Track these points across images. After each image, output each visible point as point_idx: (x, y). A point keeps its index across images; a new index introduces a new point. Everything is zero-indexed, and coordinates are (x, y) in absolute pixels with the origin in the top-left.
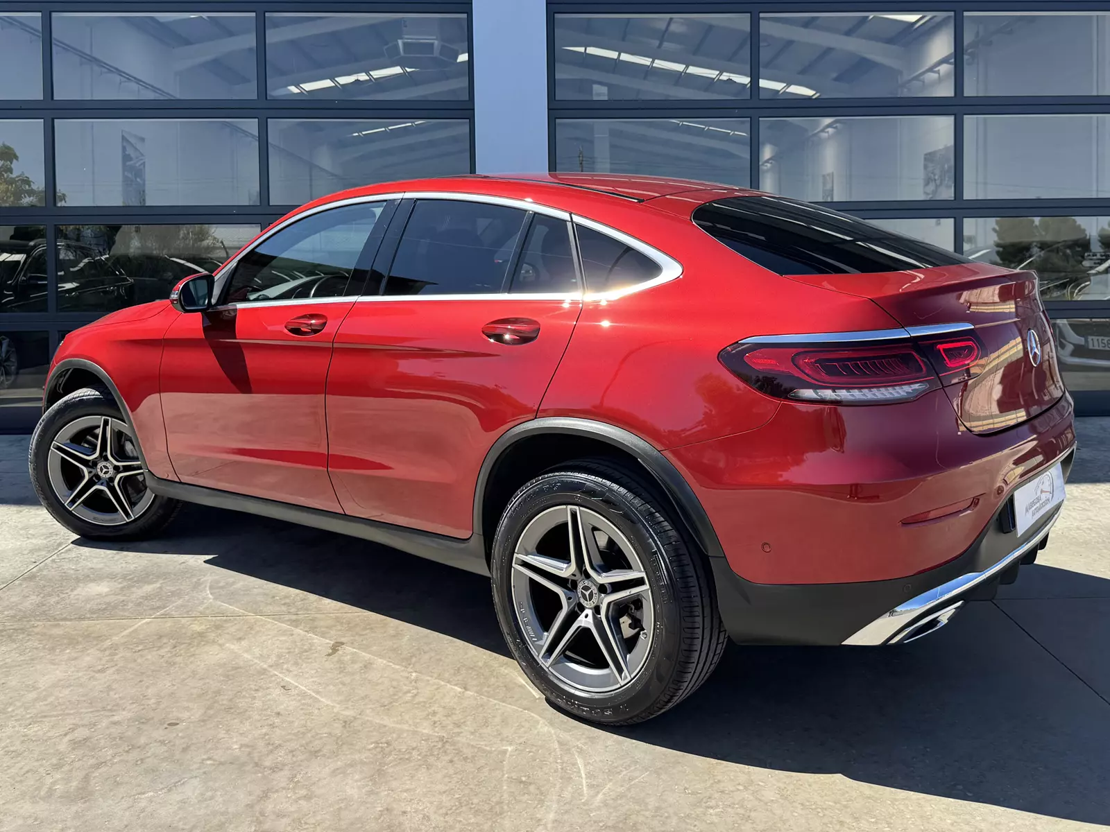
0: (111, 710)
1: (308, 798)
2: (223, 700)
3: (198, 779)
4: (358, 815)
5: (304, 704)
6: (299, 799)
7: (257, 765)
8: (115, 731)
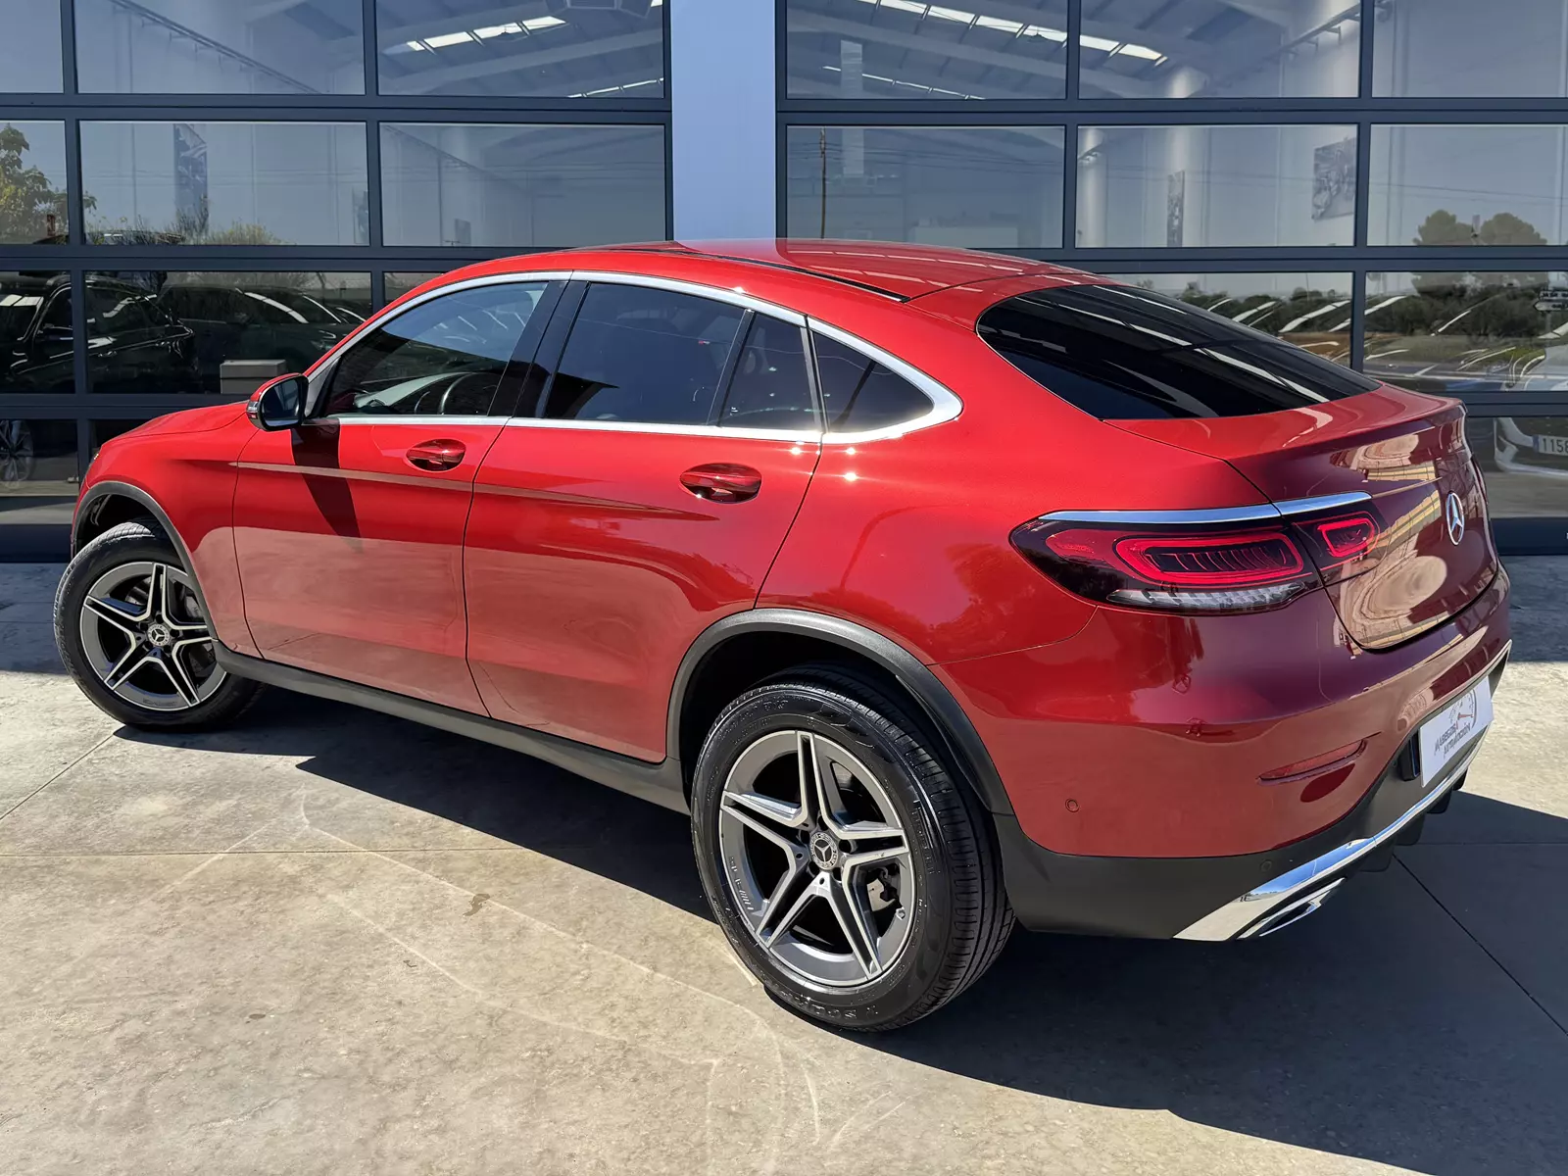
0: (174, 994)
1: (441, 1131)
2: (324, 981)
3: (292, 1100)
4: (509, 1159)
5: (434, 989)
6: (430, 1132)
7: (371, 1080)
8: (179, 1025)
